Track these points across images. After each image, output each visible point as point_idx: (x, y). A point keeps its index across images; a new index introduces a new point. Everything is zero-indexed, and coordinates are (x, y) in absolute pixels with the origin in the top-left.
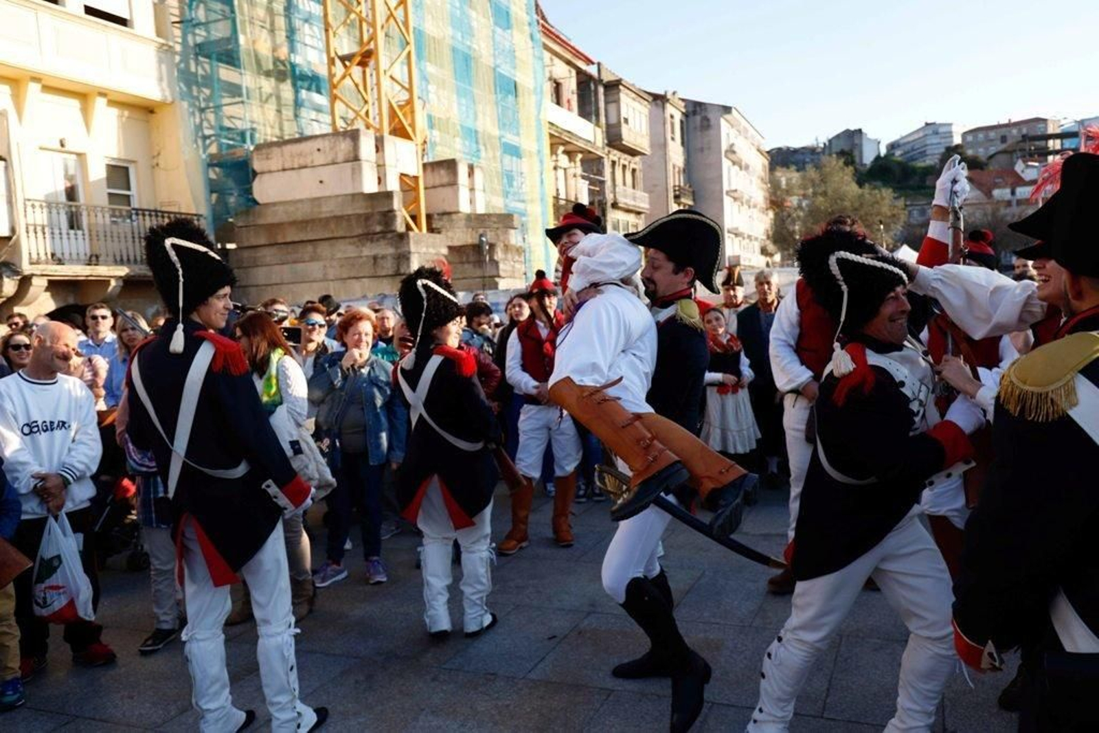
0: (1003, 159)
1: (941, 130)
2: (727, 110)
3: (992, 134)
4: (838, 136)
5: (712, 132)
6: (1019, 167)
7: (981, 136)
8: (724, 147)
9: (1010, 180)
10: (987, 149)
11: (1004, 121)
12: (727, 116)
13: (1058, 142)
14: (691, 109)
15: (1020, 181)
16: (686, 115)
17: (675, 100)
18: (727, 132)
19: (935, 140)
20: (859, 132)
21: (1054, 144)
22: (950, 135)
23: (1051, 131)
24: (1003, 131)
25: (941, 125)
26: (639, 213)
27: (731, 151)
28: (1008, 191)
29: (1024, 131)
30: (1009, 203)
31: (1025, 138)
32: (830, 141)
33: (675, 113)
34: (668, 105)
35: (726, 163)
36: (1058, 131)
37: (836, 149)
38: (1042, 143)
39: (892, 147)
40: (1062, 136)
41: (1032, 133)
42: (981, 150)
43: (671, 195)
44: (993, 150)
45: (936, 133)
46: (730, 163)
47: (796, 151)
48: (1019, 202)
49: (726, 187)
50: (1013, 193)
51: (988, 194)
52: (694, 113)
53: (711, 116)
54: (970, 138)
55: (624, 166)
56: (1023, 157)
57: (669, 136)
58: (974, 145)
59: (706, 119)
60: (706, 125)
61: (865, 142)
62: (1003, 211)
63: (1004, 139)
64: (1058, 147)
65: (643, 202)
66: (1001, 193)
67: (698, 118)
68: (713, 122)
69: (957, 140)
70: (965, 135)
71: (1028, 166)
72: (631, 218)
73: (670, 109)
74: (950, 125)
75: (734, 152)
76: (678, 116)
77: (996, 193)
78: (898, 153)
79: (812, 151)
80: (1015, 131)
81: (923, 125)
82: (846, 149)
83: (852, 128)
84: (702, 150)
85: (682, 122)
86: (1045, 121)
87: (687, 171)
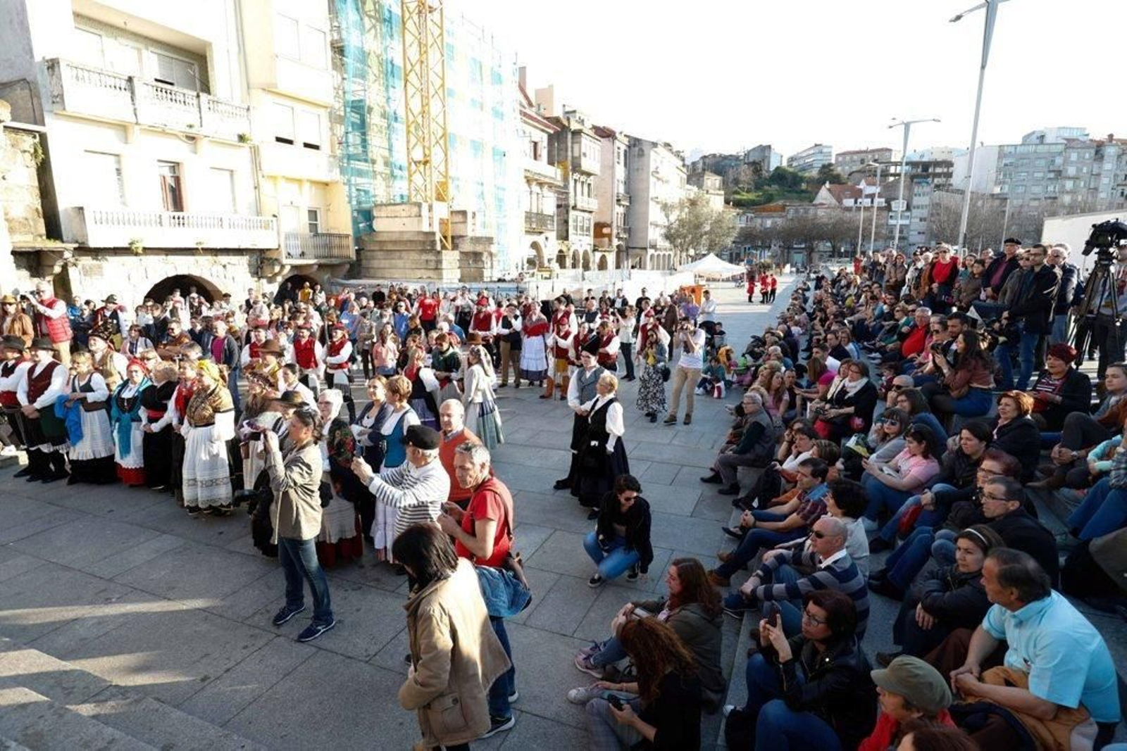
0: (854, 177)
1: (825, 150)
3: (855, 157)
4: (755, 149)
5: (645, 159)
6: (863, 182)
7: (848, 158)
8: (652, 168)
9: (856, 194)
10: (850, 168)
11: (864, 148)
12: (657, 149)
14: (632, 142)
15: (861, 195)
16: (629, 147)
17: (622, 136)
18: (654, 160)
19: (819, 157)
21: (894, 169)
22: (829, 155)
23: (893, 159)
24: (863, 156)
25: (825, 147)
26: (591, 212)
27: (657, 171)
28: (853, 200)
29: (876, 157)
30: (852, 210)
31: (875, 162)
32: (748, 153)
33: (622, 144)
34: (616, 141)
35: (652, 179)
39: (791, 159)
41: (881, 159)
42: (846, 169)
43: (615, 199)
44: (853, 168)
45: (821, 152)
46: (655, 180)
48: (859, 210)
49: (651, 195)
50: (856, 202)
51: (840, 201)
52: (635, 145)
53: (644, 148)
54: (840, 159)
55: (583, 183)
57: (616, 160)
58: (841, 164)
59: (641, 150)
60: (641, 154)
61: (772, 156)
62: (847, 215)
63: (862, 162)
65: (593, 204)
66: (849, 202)
67: (637, 149)
68: (646, 152)
70: (837, 156)
71: (868, 184)
72: (586, 215)
73: (617, 144)
74: (831, 147)
75: (658, 173)
76: (623, 148)
77: (846, 202)
78: (794, 164)
80: (870, 157)
81: (813, 145)
82: (759, 159)
83: (765, 144)
84: (638, 170)
85: (625, 151)
86: (890, 150)
87: (628, 183)
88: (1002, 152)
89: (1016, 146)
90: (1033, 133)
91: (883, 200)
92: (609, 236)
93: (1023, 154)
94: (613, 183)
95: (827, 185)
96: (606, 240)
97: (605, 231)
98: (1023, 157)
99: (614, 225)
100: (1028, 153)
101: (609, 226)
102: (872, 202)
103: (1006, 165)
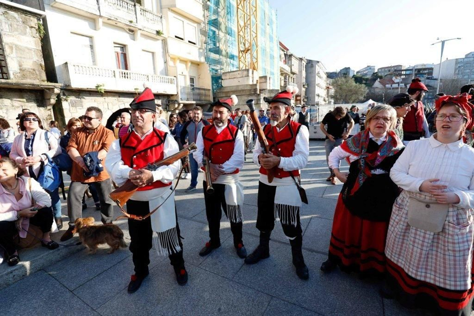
0: (389, 76)
1: (372, 68)
2: (318, 62)
3: (386, 69)
4: (343, 69)
5: (314, 68)
6: (394, 78)
7: (383, 70)
8: (317, 72)
9: (391, 82)
10: (384, 73)
11: (390, 66)
12: (318, 64)
13: (405, 72)
15: (394, 83)
16: (307, 63)
17: (304, 59)
18: (317, 69)
19: (370, 71)
20: (349, 68)
21: (403, 73)
22: (374, 69)
23: (403, 69)
24: (389, 69)
25: (372, 66)
27: (319, 73)
29: (395, 69)
30: (390, 89)
31: (395, 70)
32: (341, 70)
33: (304, 63)
34: (303, 61)
35: (317, 77)
36: (405, 69)
37: (343, 72)
38: (400, 72)
39: (358, 72)
40: (406, 70)
41: (397, 69)
42: (383, 74)
43: (302, 85)
44: (386, 74)
45: (370, 69)
47: (331, 73)
48: (393, 88)
49: (316, 83)
50: (391, 86)
51: (385, 86)
52: (309, 63)
53: (314, 64)
54: (380, 70)
56: (395, 76)
57: (303, 69)
58: (380, 72)
59: (312, 64)
60: (312, 66)
61: (350, 71)
62: (389, 91)
63: (389, 71)
64: (405, 73)
66: (388, 86)
67: (310, 64)
68: (314, 65)
69: (376, 71)
70: (379, 69)
71: (396, 79)
73: (303, 62)
74: (374, 66)
75: (319, 74)
76: (305, 64)
77: (387, 86)
78: (359, 74)
79: (335, 73)
80: (393, 69)
81: (367, 66)
82: (345, 73)
83: (347, 67)
84: (311, 73)
86: (401, 66)
87: (307, 78)
88: (457, 61)
89: (464, 59)
90: (471, 53)
91: (403, 84)
92: (300, 100)
93: (467, 62)
94: (301, 78)
95: (379, 80)
96: (299, 102)
97: (298, 98)
98: (467, 63)
99: (302, 96)
100: (470, 61)
101: (300, 96)
102: (399, 85)
103: (459, 67)
